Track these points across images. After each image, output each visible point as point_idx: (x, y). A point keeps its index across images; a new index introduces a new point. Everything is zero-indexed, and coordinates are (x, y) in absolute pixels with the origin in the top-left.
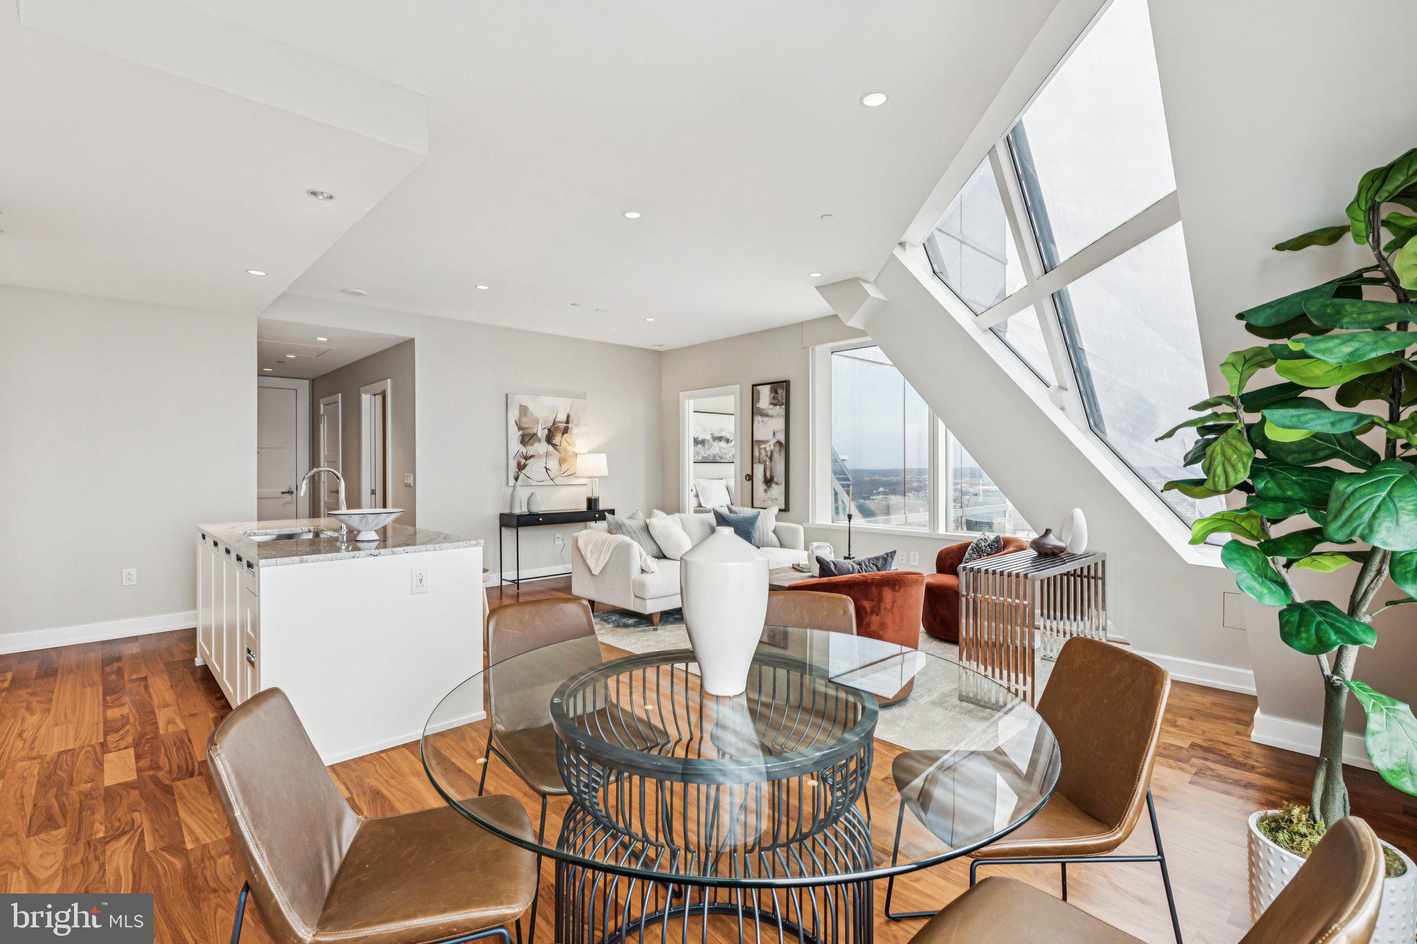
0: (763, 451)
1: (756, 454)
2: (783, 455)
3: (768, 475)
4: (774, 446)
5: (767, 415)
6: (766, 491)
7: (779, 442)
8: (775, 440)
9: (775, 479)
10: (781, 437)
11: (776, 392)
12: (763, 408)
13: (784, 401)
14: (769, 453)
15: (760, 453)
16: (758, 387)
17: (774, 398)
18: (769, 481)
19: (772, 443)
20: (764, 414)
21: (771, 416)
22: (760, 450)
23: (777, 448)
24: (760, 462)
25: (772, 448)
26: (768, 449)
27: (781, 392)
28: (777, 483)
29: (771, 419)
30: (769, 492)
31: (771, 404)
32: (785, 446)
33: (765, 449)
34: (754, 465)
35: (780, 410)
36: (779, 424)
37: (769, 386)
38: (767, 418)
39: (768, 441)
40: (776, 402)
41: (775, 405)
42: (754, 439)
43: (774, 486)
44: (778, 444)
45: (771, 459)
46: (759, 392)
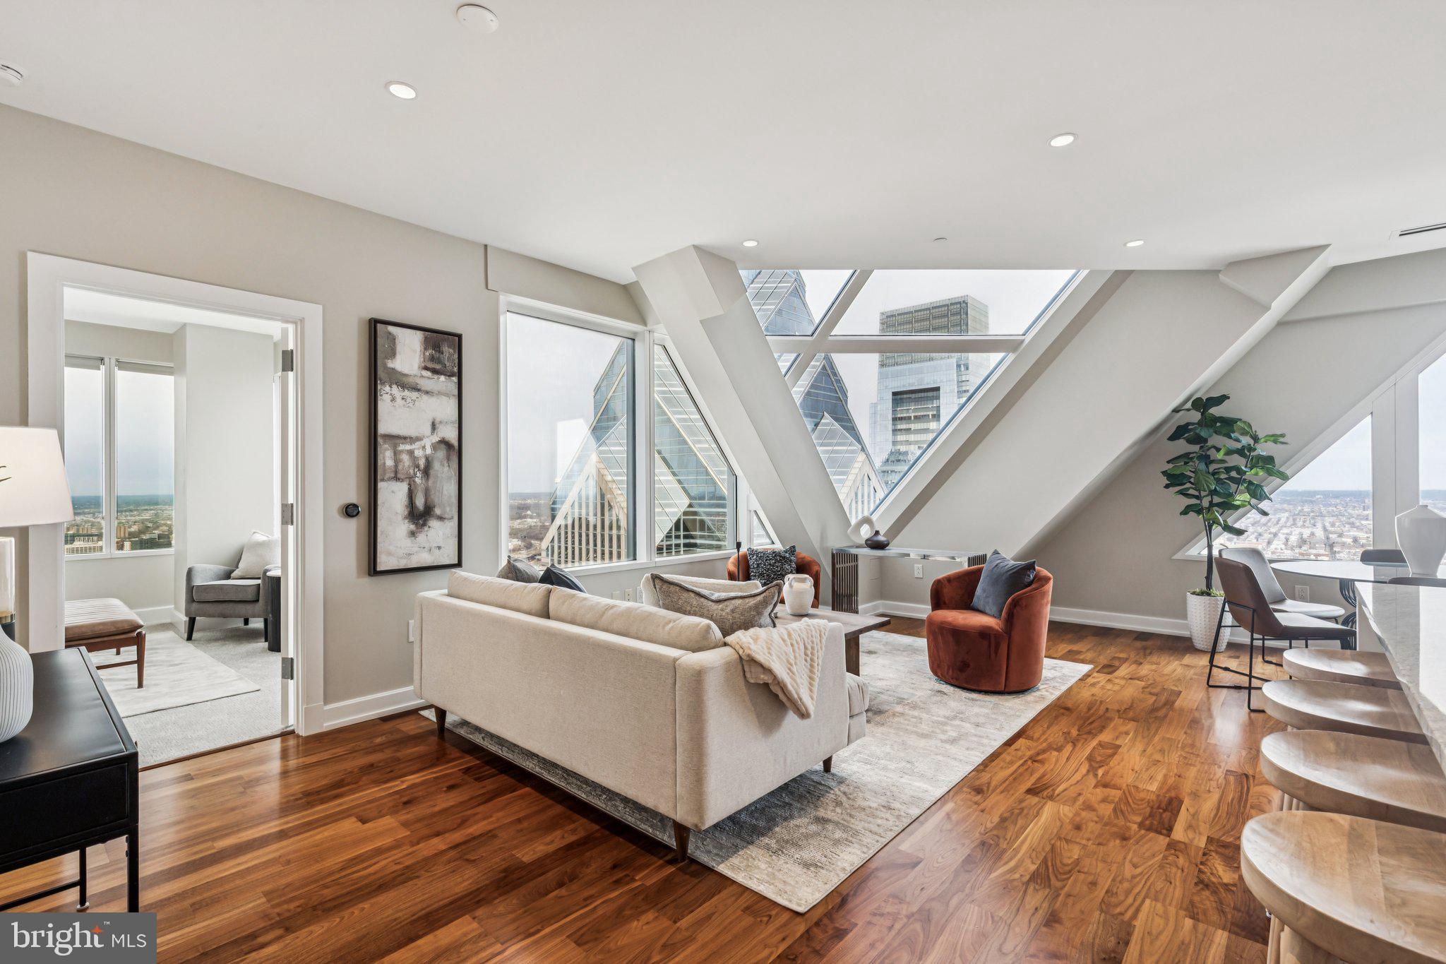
0: (405, 458)
1: (386, 458)
2: (456, 466)
3: (420, 502)
4: (435, 447)
5: (416, 389)
6: (413, 534)
7: (444, 442)
8: (436, 439)
9: (438, 511)
10: (451, 435)
11: (437, 347)
12: (406, 371)
13: (456, 369)
14: (422, 463)
15: (397, 461)
16: (391, 329)
17: (432, 359)
18: (420, 516)
19: (428, 443)
20: (401, 381)
21: (427, 393)
22: (396, 453)
23: (441, 454)
24: (396, 478)
25: (429, 451)
26: (418, 453)
27: (448, 351)
28: (441, 518)
29: (425, 397)
30: (421, 538)
31: (426, 368)
32: (454, 450)
33: (411, 453)
34: (381, 485)
35: (445, 384)
36: (445, 409)
37: (418, 336)
38: (415, 395)
39: (418, 439)
40: (438, 367)
41: (435, 371)
42: (382, 429)
43: (433, 523)
44: (443, 446)
45: (426, 472)
46: (392, 339)
